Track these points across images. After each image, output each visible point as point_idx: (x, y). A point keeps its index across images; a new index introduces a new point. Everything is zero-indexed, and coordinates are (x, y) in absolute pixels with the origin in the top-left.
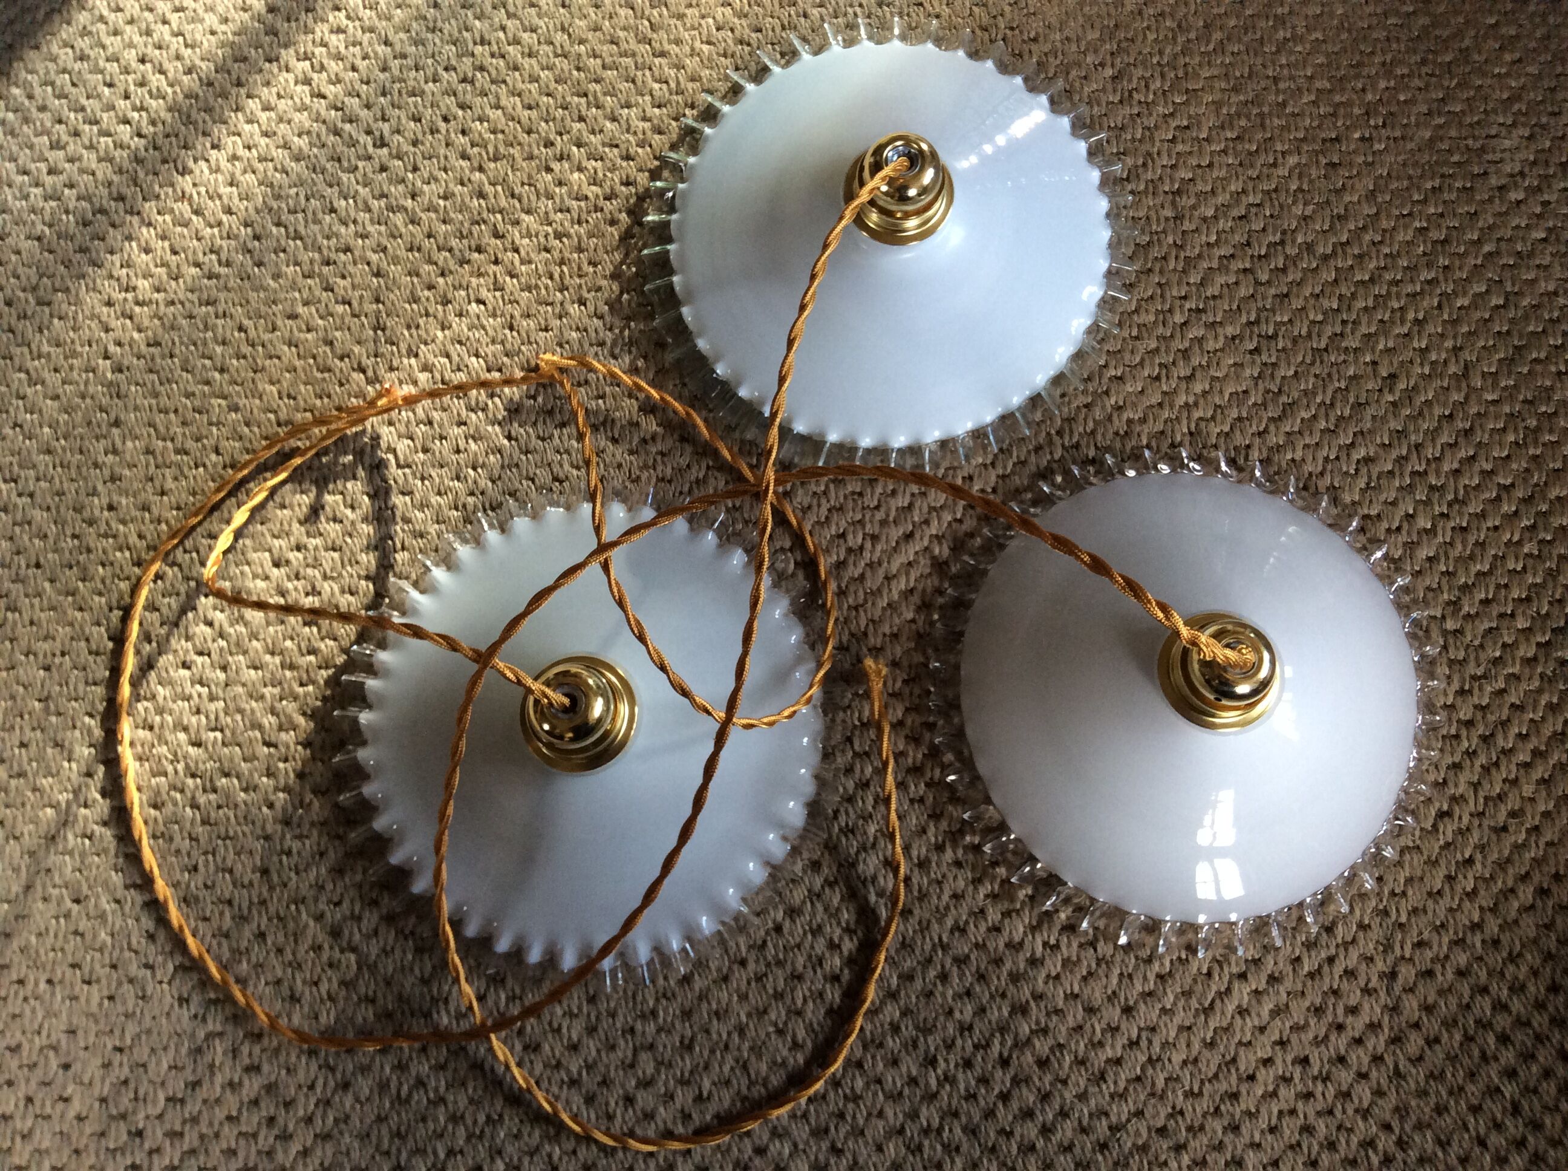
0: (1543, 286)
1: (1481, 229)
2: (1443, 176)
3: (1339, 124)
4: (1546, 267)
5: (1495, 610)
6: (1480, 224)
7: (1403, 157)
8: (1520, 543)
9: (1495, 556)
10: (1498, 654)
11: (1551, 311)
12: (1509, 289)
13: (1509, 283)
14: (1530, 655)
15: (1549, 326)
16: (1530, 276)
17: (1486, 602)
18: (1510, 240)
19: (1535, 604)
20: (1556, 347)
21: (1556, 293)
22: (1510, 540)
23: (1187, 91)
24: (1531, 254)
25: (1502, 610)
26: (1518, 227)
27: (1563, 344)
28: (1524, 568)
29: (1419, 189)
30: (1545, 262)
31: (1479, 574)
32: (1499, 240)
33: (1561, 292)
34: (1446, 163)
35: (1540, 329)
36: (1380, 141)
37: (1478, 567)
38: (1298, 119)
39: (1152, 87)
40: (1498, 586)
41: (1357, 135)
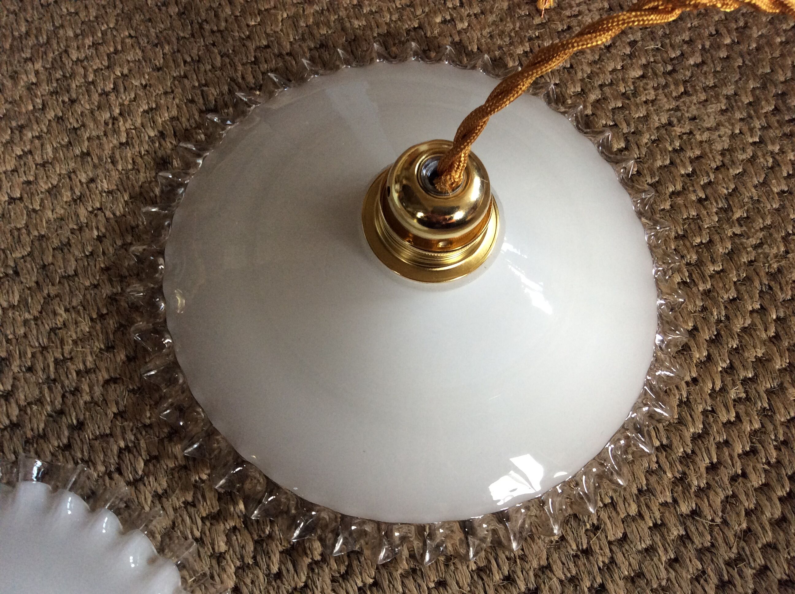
0: (657, 120)
1: (582, 80)
2: (530, 39)
3: (419, 12)
4: (653, 101)
5: (725, 475)
6: (580, 75)
7: (488, 30)
8: (723, 389)
9: (705, 413)
10: (744, 526)
11: (671, 143)
12: (625, 131)
13: (624, 125)
14: (778, 514)
15: (675, 156)
16: (642, 113)
17: (713, 468)
18: (611, 84)
19: (763, 454)
20: (688, 175)
21: (670, 123)
22: (713, 389)
23: (260, 12)
24: (635, 93)
25: (732, 472)
26: (614, 70)
27: (694, 171)
28: (738, 416)
29: (511, 55)
30: (652, 97)
31: (696, 438)
32: (601, 86)
33: (675, 121)
34: (530, 26)
35: (668, 162)
36: (462, 20)
37: (692, 430)
38: (377, 16)
39: (222, 16)
40: (719, 446)
41: (438, 20)
